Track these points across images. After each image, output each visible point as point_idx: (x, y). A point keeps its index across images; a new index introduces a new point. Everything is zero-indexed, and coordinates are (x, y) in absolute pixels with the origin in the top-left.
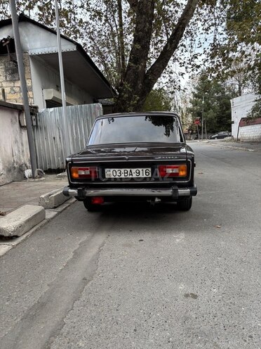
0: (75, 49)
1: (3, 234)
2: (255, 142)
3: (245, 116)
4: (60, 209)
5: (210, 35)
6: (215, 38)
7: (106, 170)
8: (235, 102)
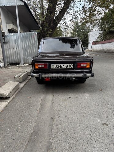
0: (23, 4)
1: (3, 96)
2: (99, 52)
3: (95, 41)
4: (25, 83)
5: (82, 2)
6: (84, 4)
7: (52, 65)
8: (90, 34)
